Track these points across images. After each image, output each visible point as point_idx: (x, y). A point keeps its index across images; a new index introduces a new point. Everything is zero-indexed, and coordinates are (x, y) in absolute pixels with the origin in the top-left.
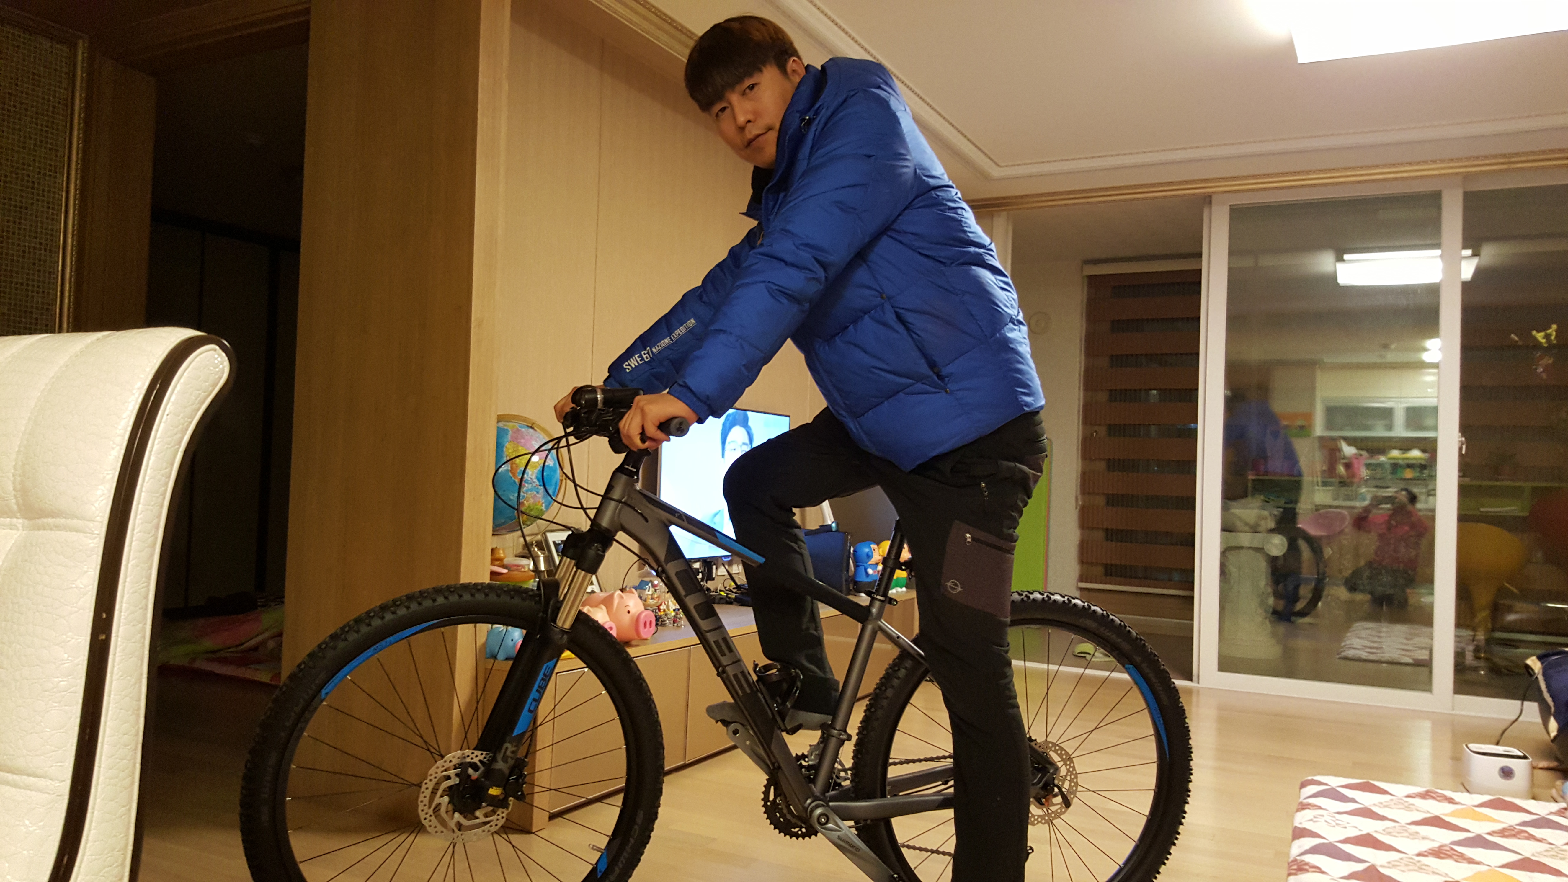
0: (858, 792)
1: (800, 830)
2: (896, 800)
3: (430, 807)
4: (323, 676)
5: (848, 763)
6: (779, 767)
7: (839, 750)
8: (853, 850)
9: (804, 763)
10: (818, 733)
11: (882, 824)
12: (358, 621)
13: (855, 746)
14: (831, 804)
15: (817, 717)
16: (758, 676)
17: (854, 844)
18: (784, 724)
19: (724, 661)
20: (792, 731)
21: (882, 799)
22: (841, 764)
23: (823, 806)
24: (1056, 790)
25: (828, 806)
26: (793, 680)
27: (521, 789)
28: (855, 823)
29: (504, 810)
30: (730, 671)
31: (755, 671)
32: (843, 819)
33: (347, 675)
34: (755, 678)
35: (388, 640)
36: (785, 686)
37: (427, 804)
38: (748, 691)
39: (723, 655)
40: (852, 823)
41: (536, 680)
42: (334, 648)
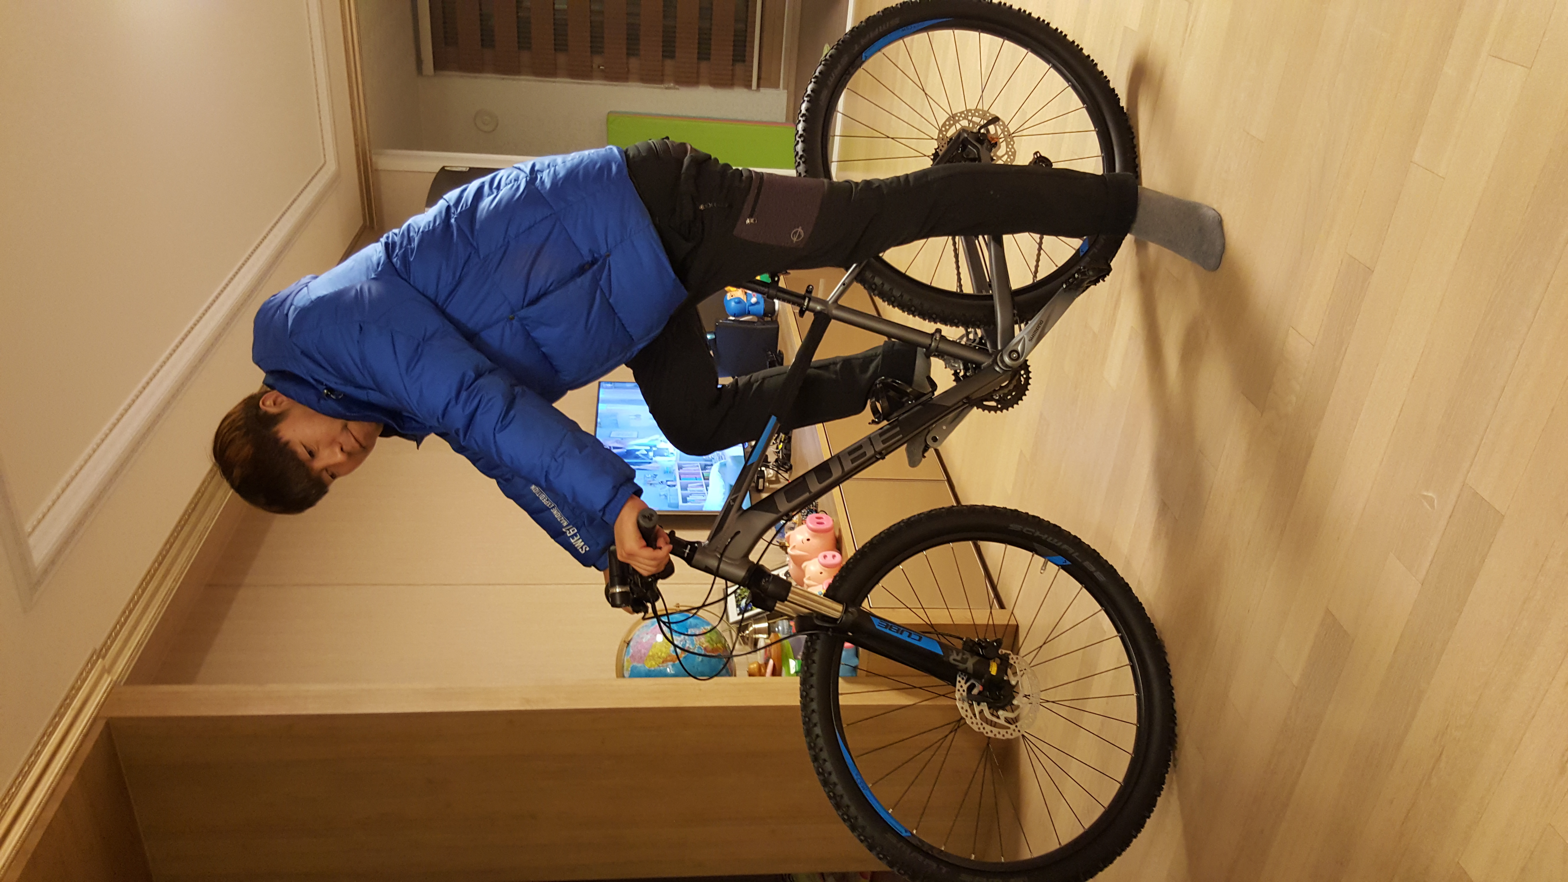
0: (988, 321)
1: (1022, 375)
2: (995, 284)
3: (1009, 728)
4: (889, 836)
5: (961, 330)
6: (967, 398)
7: (950, 340)
8: (1042, 326)
9: (962, 374)
10: (933, 360)
11: (1017, 299)
12: (838, 806)
13: (946, 325)
14: (999, 348)
15: (919, 362)
16: (883, 420)
17: (1036, 326)
18: (928, 394)
19: (870, 453)
20: (934, 386)
21: (994, 299)
22: (961, 338)
23: (1002, 356)
24: (982, 131)
25: (1002, 350)
26: (886, 386)
27: (991, 643)
28: (1016, 323)
29: (1010, 657)
30: (879, 447)
31: (878, 423)
32: (1013, 336)
33: (888, 813)
34: (885, 423)
35: (855, 777)
36: (892, 393)
37: (1005, 731)
38: (898, 429)
39: (864, 454)
40: (1016, 327)
41: (890, 635)
42: (863, 828)
